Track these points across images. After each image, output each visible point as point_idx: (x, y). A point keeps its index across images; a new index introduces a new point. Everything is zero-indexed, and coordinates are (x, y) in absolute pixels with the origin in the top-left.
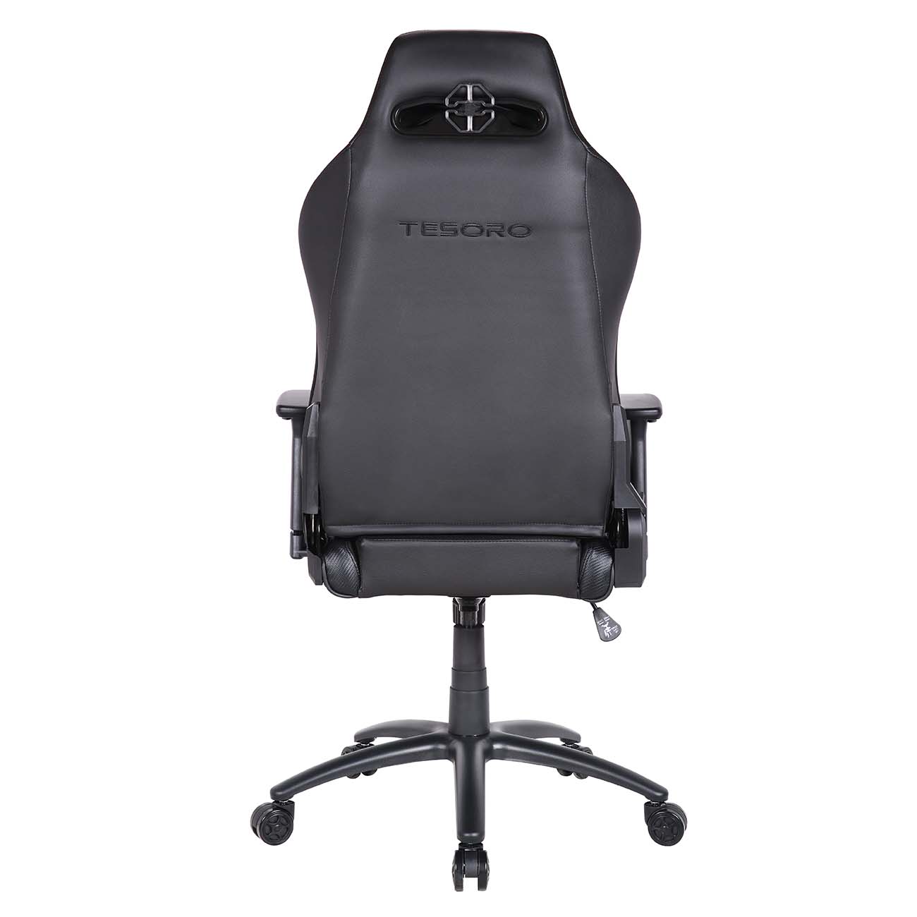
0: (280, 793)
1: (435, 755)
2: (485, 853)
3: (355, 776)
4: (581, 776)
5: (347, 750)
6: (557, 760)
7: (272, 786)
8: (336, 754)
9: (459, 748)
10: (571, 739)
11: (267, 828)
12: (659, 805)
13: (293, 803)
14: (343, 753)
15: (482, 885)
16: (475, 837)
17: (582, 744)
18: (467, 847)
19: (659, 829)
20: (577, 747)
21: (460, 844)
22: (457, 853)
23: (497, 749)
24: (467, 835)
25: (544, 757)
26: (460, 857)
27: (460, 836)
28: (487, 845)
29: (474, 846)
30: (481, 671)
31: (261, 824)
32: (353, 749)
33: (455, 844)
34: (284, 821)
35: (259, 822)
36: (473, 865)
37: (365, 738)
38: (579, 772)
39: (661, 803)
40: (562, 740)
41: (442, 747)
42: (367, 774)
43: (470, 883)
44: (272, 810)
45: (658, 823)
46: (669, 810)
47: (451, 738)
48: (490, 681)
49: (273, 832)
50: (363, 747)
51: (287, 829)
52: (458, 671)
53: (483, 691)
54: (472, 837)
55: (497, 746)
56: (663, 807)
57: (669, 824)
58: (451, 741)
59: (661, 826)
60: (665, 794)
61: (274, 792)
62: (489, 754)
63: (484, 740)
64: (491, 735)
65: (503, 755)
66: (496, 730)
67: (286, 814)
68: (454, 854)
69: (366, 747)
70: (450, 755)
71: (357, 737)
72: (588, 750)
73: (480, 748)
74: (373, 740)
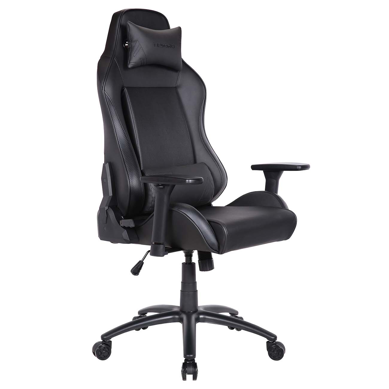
0: (105, 337)
1: (173, 320)
2: (196, 364)
3: (138, 330)
4: (239, 329)
5: (135, 318)
6: (228, 322)
7: (102, 334)
8: (130, 320)
9: (185, 317)
10: (234, 313)
11: (100, 353)
12: (273, 343)
13: (111, 341)
14: (133, 320)
15: (195, 378)
16: (191, 356)
17: (239, 315)
18: (188, 361)
19: (273, 353)
20: (237, 317)
21: (185, 360)
22: (184, 364)
23: (202, 318)
24: (188, 356)
25: (222, 321)
26: (185, 365)
27: (185, 356)
28: (197, 360)
29: (191, 360)
30: (194, 283)
31: (97, 350)
32: (138, 317)
33: (183, 360)
34: (107, 350)
35: (96, 350)
36: (191, 369)
37: (143, 313)
38: (238, 328)
39: (274, 341)
40: (230, 314)
41: (177, 317)
42: (144, 329)
43: (189, 377)
44: (101, 344)
45: (272, 350)
46: (277, 345)
47: (181, 313)
48: (198, 288)
49: (102, 355)
50: (142, 317)
51: (109, 353)
52: (184, 283)
53: (195, 292)
54: (190, 357)
55: (201, 316)
56: (275, 343)
57: (277, 351)
58: (181, 314)
59: (274, 351)
60: (276, 337)
61: (102, 337)
62: (198, 320)
63: (195, 314)
64: (198, 312)
65: (204, 320)
66: (201, 309)
67: (108, 346)
68: (182, 364)
69: (143, 317)
70: (181, 320)
71: (139, 313)
72: (242, 318)
73: (193, 317)
74: (146, 314)
